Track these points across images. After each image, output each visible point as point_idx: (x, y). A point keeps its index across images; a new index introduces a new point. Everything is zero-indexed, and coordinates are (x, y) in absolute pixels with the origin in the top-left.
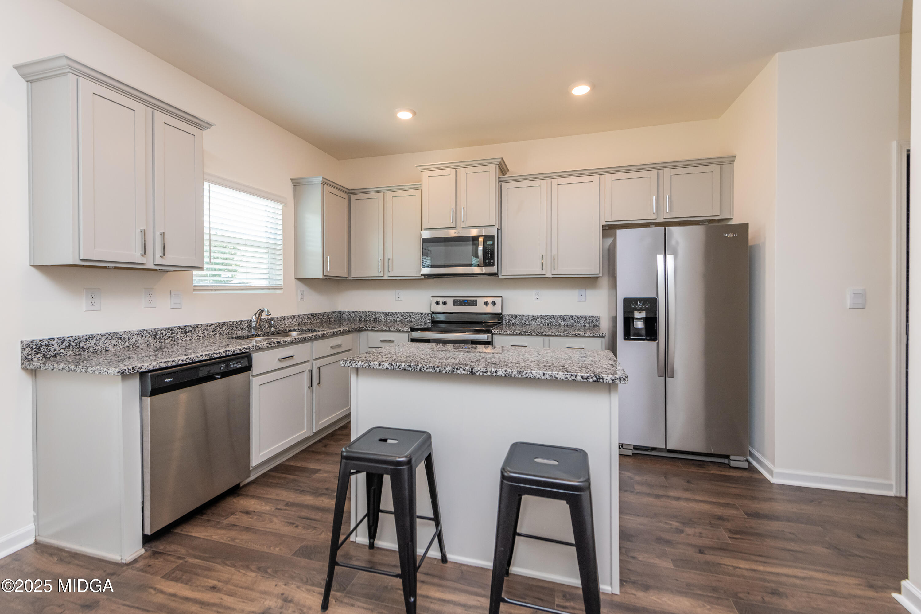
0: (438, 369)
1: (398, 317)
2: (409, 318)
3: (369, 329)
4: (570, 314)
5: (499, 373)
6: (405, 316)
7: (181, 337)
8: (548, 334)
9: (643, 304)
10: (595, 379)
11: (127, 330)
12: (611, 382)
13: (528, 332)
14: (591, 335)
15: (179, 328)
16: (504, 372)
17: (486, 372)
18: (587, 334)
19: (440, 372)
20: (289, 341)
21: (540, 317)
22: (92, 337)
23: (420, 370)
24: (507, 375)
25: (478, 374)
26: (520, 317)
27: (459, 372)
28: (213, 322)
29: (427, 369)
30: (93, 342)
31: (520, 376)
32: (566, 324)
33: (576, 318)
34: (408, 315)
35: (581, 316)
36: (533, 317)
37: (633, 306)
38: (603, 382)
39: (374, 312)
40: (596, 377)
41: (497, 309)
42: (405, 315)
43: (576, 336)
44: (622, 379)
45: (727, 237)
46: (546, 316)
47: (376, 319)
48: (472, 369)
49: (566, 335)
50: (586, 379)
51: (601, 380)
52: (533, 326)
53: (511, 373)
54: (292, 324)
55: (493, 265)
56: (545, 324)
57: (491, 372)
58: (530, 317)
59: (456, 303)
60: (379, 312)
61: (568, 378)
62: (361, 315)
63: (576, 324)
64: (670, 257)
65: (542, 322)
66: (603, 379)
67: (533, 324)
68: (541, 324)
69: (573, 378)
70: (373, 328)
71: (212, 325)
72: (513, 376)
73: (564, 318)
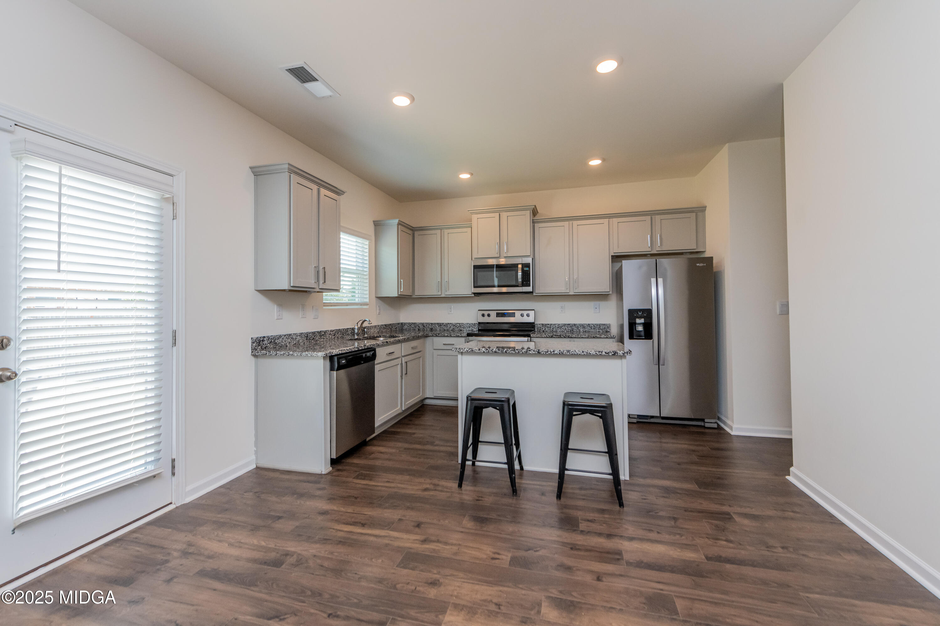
0: (517, 351)
1: (450, 327)
2: (459, 328)
3: (434, 335)
4: (587, 323)
5: (555, 352)
6: (456, 326)
8: (573, 337)
9: (642, 314)
10: (613, 353)
11: (295, 333)
12: (622, 355)
13: (558, 336)
14: (605, 337)
15: (318, 332)
16: (559, 351)
17: (547, 352)
18: (602, 336)
19: (518, 353)
20: (392, 342)
21: (565, 325)
22: (280, 336)
23: (506, 352)
24: (560, 353)
25: (542, 353)
26: (549, 326)
27: (530, 352)
29: (510, 351)
30: (281, 339)
31: (568, 353)
32: (584, 331)
33: (593, 326)
34: (458, 325)
35: (596, 324)
36: (559, 325)
37: (635, 315)
38: (618, 355)
39: (431, 323)
40: (613, 352)
41: (531, 319)
42: (456, 325)
43: (594, 337)
44: (628, 353)
45: (699, 266)
46: (569, 324)
47: (432, 328)
48: (539, 350)
49: (586, 337)
50: (608, 354)
51: (617, 354)
52: (559, 332)
55: (529, 286)
56: (568, 331)
57: (550, 352)
58: (556, 325)
59: (498, 315)
60: (435, 323)
61: (598, 353)
62: (420, 325)
63: (593, 330)
64: (660, 280)
65: (566, 329)
66: (617, 353)
67: (559, 331)
68: (565, 331)
69: (600, 353)
70: (437, 335)
71: (333, 331)
72: (564, 353)
73: (583, 326)
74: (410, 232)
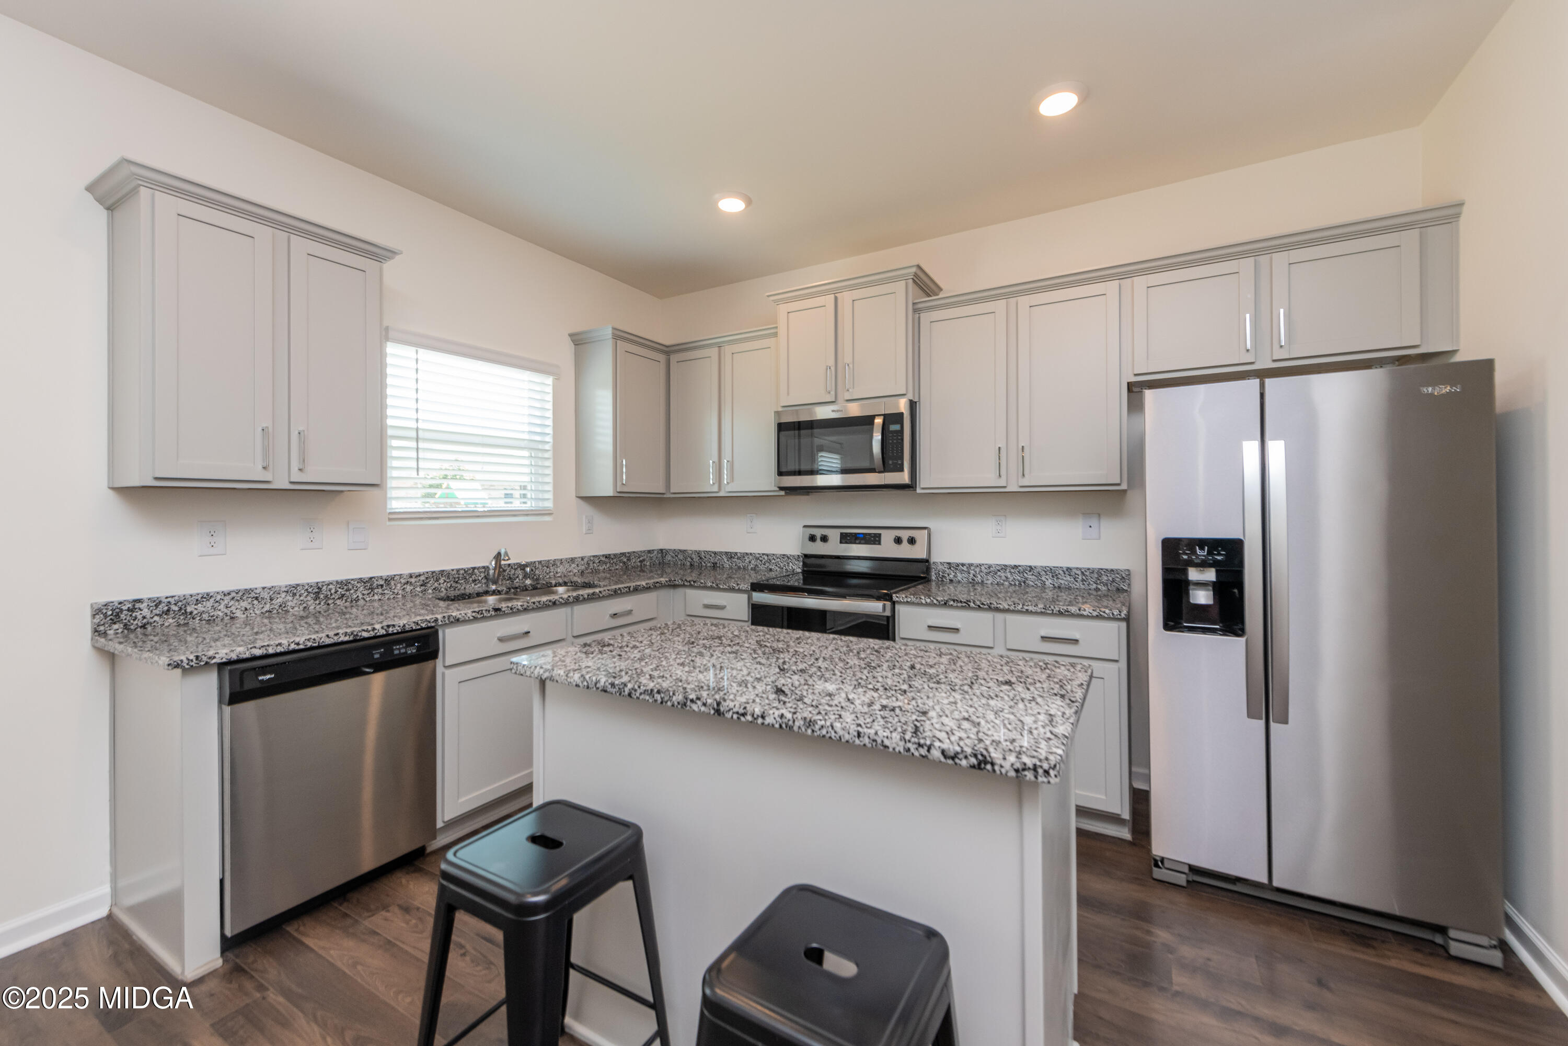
0: (658, 697)
1: (750, 562)
2: (767, 564)
3: (686, 583)
4: (1065, 564)
5: (769, 720)
6: (761, 561)
7: (363, 594)
8: (1001, 607)
9: (1210, 553)
10: (973, 761)
11: (268, 585)
12: (1012, 774)
13: (961, 602)
14: (1095, 614)
15: (360, 580)
16: (778, 719)
17: (744, 715)
18: (1085, 610)
19: (662, 703)
20: (520, 608)
21: (1005, 568)
22: (207, 597)
23: (630, 695)
24: (784, 726)
25: (729, 715)
26: (965, 568)
27: (695, 707)
28: (422, 570)
29: (641, 694)
30: (209, 604)
31: (809, 731)
32: (1056, 585)
33: (1079, 572)
34: (766, 558)
35: (1089, 569)
36: (989, 568)
37: (1185, 557)
38: (994, 771)
39: (713, 552)
40: (975, 756)
41: (918, 552)
42: (761, 559)
43: (1060, 614)
44: (1040, 771)
45: (1432, 394)
46: (1016, 567)
47: (716, 563)
48: (719, 704)
49: (1039, 610)
50: (953, 758)
51: (989, 767)
52: (990, 586)
53: (791, 723)
54: (570, 572)
55: (901, 470)
56: (1013, 583)
57: (753, 716)
58: (983, 568)
59: (846, 538)
60: (721, 553)
62: (694, 556)
63: (1079, 585)
64: (1275, 445)
65: (1007, 578)
66: (993, 764)
67: (989, 582)
68: (1006, 583)
69: (923, 751)
70: (692, 583)
71: (420, 575)
72: (796, 728)
73: (1052, 572)
74: (662, 357)
